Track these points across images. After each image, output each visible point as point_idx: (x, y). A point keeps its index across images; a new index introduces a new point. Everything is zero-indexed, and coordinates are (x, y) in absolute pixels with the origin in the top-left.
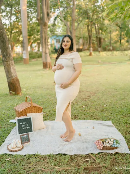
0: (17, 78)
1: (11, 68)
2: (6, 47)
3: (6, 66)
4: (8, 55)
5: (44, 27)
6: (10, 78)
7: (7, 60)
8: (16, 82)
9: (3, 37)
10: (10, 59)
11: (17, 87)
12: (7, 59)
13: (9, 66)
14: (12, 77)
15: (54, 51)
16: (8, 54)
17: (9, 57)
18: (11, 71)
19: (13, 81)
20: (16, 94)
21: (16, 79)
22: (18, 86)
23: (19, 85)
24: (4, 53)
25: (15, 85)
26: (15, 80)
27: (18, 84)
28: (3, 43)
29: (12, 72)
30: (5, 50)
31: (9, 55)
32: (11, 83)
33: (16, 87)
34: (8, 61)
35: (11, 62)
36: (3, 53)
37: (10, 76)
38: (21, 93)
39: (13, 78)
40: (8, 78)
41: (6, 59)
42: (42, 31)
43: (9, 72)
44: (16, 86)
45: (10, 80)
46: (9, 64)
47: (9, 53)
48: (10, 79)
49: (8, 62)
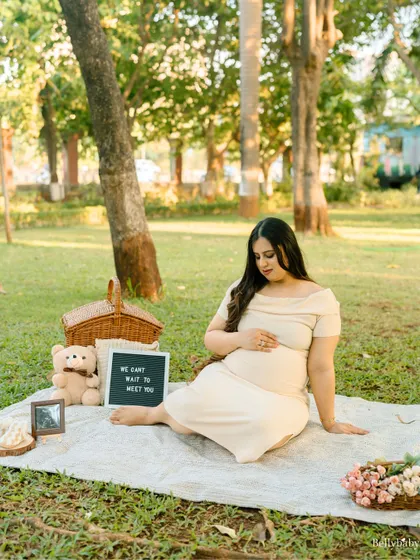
0: (144, 236)
1: (127, 197)
2: (111, 121)
3: (110, 192)
4: (118, 151)
5: (307, 72)
6: (119, 232)
7: (112, 168)
8: (141, 252)
9: (101, 85)
10: (122, 164)
11: (145, 269)
12: (111, 165)
13: (119, 192)
14: (126, 230)
15: (376, 182)
16: (118, 146)
17: (118, 158)
18: (123, 209)
19: (129, 245)
20: (138, 296)
21: (141, 239)
22: (147, 266)
23: (154, 263)
24: (105, 144)
25: (137, 261)
26: (140, 245)
27: (148, 259)
28: (103, 106)
29: (127, 211)
30: (107, 133)
31: (121, 152)
32: (125, 255)
33: (141, 269)
34: (115, 170)
35: (124, 175)
36: (102, 141)
37: (120, 228)
38: (160, 294)
39: (132, 234)
40: (115, 233)
41: (108, 165)
42: (297, 87)
43: (116, 212)
44: (140, 264)
45: (121, 242)
46: (120, 183)
47: (121, 144)
48: (120, 238)
49: (116, 177)
